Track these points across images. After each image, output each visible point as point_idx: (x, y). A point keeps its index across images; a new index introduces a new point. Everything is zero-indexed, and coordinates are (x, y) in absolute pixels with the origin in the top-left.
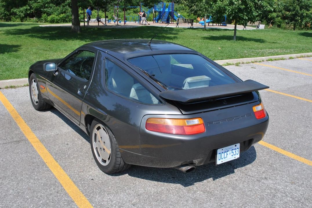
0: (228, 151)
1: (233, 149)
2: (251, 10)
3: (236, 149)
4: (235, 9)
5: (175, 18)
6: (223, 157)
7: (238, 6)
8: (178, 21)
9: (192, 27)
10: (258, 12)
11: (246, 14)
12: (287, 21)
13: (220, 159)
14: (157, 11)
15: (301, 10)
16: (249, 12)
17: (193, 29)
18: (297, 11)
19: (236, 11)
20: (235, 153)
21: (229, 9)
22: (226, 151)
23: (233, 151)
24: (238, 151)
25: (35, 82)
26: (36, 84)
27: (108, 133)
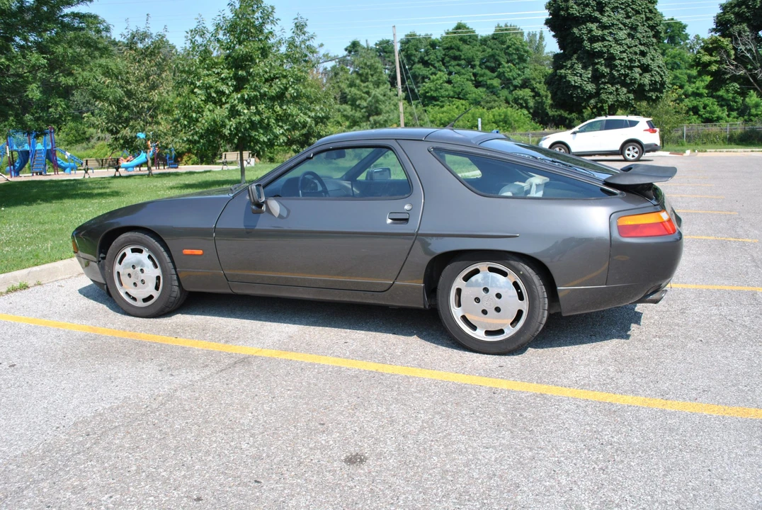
2: (268, 125)
4: (244, 123)
5: (59, 162)
7: (250, 118)
8: (87, 164)
9: (118, 174)
10: (282, 127)
11: (262, 131)
12: (294, 147)
14: (15, 150)
15: (316, 125)
16: (267, 128)
17: (120, 176)
18: (311, 126)
19: (248, 126)
21: (232, 125)
25: (140, 251)
26: (144, 257)
27: (517, 271)
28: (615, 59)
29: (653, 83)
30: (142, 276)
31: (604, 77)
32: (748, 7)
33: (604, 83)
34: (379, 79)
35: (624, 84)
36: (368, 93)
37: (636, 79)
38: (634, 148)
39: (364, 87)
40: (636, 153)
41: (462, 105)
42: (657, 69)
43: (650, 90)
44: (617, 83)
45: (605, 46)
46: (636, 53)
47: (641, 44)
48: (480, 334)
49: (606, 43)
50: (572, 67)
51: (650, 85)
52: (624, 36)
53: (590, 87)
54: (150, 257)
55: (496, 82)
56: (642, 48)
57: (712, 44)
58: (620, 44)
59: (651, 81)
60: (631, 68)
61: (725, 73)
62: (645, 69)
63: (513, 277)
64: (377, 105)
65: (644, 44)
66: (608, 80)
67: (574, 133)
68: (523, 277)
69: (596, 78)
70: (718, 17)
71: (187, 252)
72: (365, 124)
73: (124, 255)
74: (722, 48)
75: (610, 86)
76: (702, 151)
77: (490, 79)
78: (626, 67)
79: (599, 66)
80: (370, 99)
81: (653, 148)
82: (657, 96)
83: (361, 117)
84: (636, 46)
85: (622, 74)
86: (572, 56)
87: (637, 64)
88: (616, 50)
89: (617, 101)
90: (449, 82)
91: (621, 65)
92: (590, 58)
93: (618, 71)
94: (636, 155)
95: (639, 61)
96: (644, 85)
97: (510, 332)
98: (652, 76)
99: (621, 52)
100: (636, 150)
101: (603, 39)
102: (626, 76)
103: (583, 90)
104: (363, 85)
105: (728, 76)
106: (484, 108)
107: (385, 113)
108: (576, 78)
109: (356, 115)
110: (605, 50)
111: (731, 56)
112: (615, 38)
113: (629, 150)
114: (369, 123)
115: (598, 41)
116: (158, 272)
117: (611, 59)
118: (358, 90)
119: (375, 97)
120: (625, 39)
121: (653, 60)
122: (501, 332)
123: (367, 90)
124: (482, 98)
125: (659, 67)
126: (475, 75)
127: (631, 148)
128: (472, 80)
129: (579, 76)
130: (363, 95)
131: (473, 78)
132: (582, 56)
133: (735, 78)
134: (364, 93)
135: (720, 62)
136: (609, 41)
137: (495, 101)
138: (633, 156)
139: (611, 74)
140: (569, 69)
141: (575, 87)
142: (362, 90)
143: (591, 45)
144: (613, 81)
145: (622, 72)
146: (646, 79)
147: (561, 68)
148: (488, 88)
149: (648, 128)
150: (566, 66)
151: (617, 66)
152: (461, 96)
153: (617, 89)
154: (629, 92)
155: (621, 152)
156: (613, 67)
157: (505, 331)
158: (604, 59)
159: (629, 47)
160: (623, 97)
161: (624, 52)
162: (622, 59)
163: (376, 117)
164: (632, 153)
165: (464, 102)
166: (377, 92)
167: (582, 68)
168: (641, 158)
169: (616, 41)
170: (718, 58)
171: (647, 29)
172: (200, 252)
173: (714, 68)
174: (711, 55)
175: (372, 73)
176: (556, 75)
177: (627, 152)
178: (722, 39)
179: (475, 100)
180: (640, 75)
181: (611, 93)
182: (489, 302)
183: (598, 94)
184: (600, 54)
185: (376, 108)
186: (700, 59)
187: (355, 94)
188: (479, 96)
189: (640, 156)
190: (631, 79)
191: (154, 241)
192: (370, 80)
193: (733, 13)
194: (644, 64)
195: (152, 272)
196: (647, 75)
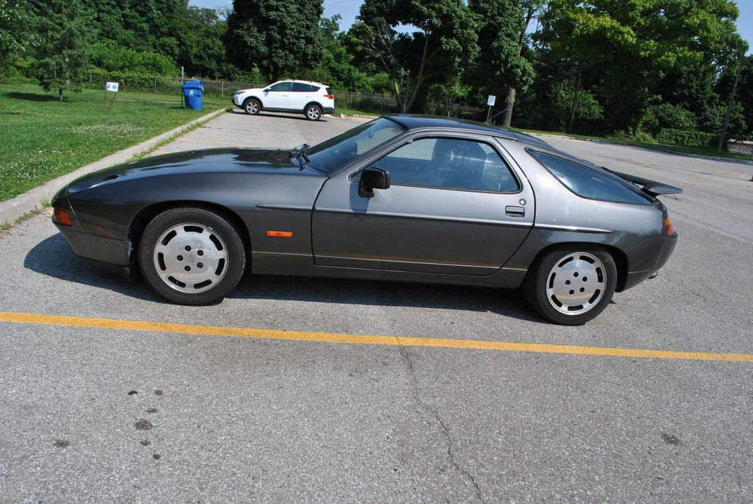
25: (200, 230)
26: (205, 237)
27: (602, 259)
28: (286, 29)
29: (314, 54)
30: (200, 259)
31: (276, 43)
32: (386, 4)
33: (276, 48)
34: (74, 13)
35: (292, 51)
36: (61, 25)
37: (301, 48)
38: (315, 110)
39: (57, 18)
40: (317, 114)
41: (113, 44)
42: (318, 42)
43: (311, 60)
44: (286, 49)
45: (279, 16)
46: (303, 26)
47: (307, 19)
48: (564, 310)
49: (280, 13)
50: (249, 28)
51: (312, 55)
52: (294, 10)
53: (263, 49)
54: (212, 237)
55: (145, 26)
56: (308, 23)
57: (359, 28)
58: (290, 16)
59: (313, 52)
60: (298, 38)
61: (367, 54)
62: (309, 41)
63: (598, 263)
64: (72, 39)
65: (309, 20)
66: (280, 45)
67: (267, 91)
68: (606, 265)
69: (269, 42)
70: (363, 7)
71: (272, 233)
72: (57, 56)
73: (174, 234)
74: (366, 34)
75: (281, 51)
76: (349, 115)
77: (139, 22)
78: (295, 36)
79: (272, 32)
80: (64, 31)
81: (329, 111)
82: (315, 65)
83: (53, 48)
84: (303, 20)
85: (291, 42)
86: (248, 19)
87: (303, 36)
88: (288, 20)
89: (286, 65)
90: (98, 19)
91: (291, 34)
92: (265, 24)
93: (288, 39)
94: (317, 116)
95: (305, 34)
96: (308, 55)
97: (587, 307)
98: (314, 47)
99: (291, 23)
100: (317, 111)
101: (277, 9)
102: (294, 44)
103: (258, 51)
104: (56, 15)
105: (367, 57)
106: (133, 50)
107: (79, 48)
108: (252, 39)
109: (48, 46)
110: (278, 19)
111: (372, 41)
112: (286, 10)
113: (311, 111)
114: (61, 56)
115: (273, 10)
116: (223, 254)
117: (283, 28)
118: (50, 20)
119: (70, 30)
120: (295, 13)
121: (315, 35)
122: (581, 307)
123: (60, 21)
124: (131, 40)
125: (319, 40)
126: (125, 16)
127: (313, 109)
128: (120, 21)
129: (254, 39)
130: (56, 26)
131: (122, 19)
132: (258, 20)
133: (372, 59)
134: (57, 24)
135: (363, 45)
136: (282, 12)
137: (144, 45)
138: (314, 116)
139: (282, 41)
140: (246, 30)
141: (251, 48)
142: (54, 21)
143: (267, 12)
144: (283, 46)
145: (292, 40)
146: (310, 50)
147: (238, 29)
148: (137, 31)
149: (327, 94)
150: (243, 27)
151: (287, 35)
152: (110, 36)
153: (286, 54)
154: (295, 58)
155: (305, 111)
156: (284, 35)
157: (584, 306)
158: (277, 27)
159: (298, 20)
160: (291, 62)
161: (294, 24)
162: (292, 29)
163: (70, 52)
164: (313, 113)
165: (114, 42)
166: (72, 25)
167: (258, 32)
168: (321, 119)
169: (289, 13)
170: (363, 41)
171: (312, 7)
172: (289, 234)
173: (360, 48)
174: (358, 38)
175: (66, 4)
176: (233, 33)
177: (309, 112)
178: (367, 27)
179: (124, 40)
180: (305, 45)
181: (281, 57)
182: (577, 284)
183: (269, 57)
184: (274, 22)
185: (70, 41)
186: (350, 39)
187: (47, 24)
188: (129, 37)
189: (320, 117)
190: (298, 48)
191: (222, 219)
192: (63, 11)
193: (376, 7)
194: (308, 36)
195: (214, 254)
196: (310, 46)
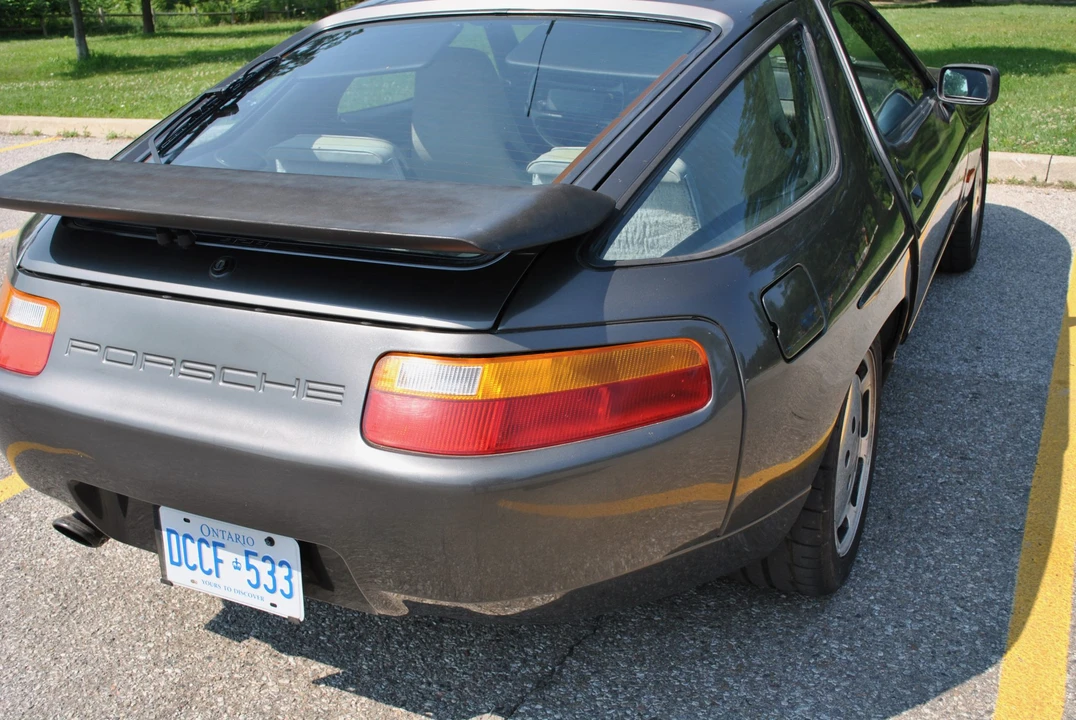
0: (222, 546)
1: (255, 554)
3: (277, 562)
6: (193, 559)
13: (176, 560)
20: (266, 580)
22: (210, 540)
23: (253, 561)
24: (288, 578)
